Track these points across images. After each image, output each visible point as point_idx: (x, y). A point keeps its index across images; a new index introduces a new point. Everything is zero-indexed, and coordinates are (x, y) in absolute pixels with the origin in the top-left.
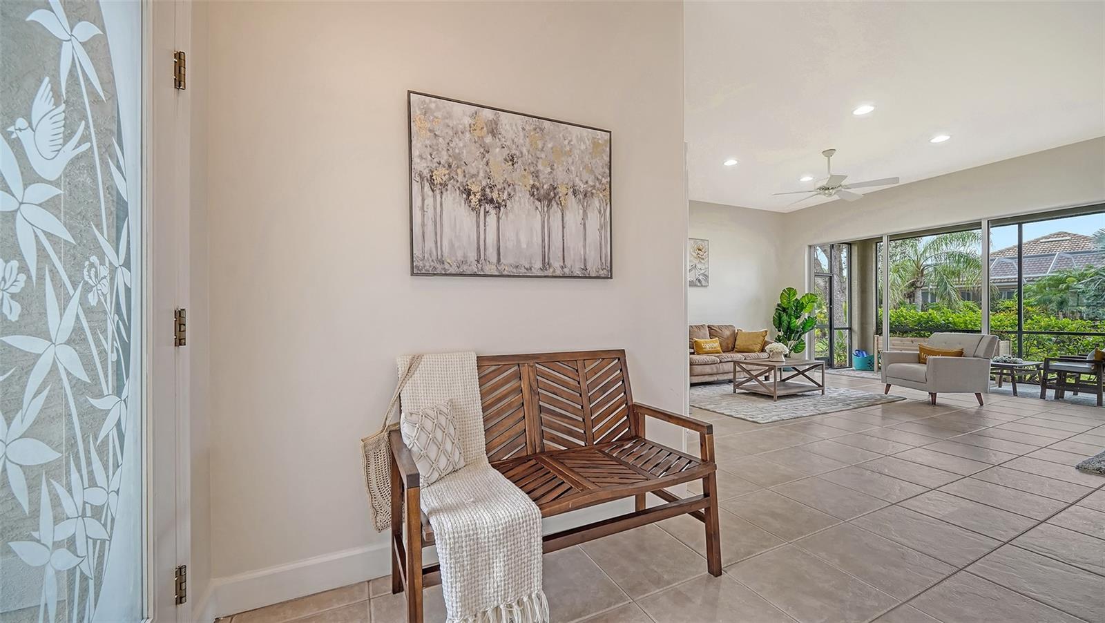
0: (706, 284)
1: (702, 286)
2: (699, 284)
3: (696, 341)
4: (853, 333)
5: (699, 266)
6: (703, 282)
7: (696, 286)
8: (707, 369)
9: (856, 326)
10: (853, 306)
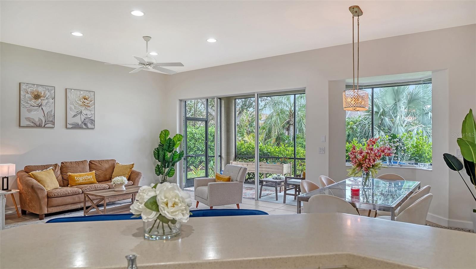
0: (93, 127)
1: (88, 128)
2: (84, 127)
3: (70, 175)
4: (222, 159)
5: (84, 112)
6: (90, 126)
7: (81, 128)
8: (69, 199)
9: (223, 155)
10: (222, 141)
